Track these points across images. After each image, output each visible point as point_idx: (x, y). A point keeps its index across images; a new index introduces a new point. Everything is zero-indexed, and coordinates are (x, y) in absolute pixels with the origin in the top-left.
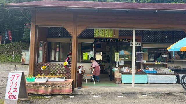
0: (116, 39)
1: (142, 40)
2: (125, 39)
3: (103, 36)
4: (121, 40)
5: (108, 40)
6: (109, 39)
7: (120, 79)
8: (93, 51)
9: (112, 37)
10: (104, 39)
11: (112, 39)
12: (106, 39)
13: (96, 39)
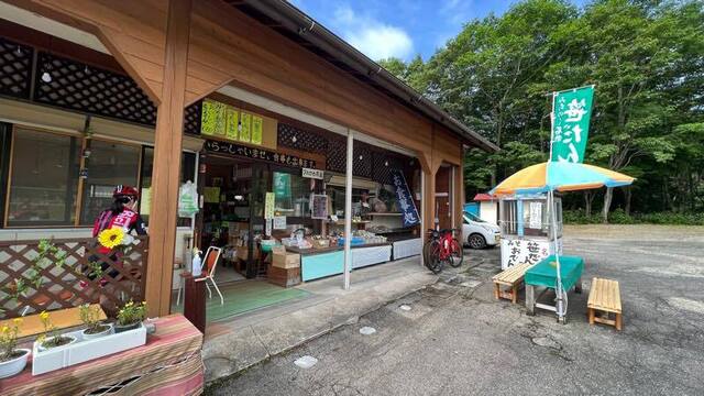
0: (270, 154)
1: (327, 165)
2: (292, 157)
3: (232, 136)
4: (283, 159)
5: (248, 151)
6: (250, 148)
7: (299, 271)
8: (193, 181)
9: (259, 143)
10: (237, 146)
11: (259, 151)
12: (243, 147)
13: (209, 140)
